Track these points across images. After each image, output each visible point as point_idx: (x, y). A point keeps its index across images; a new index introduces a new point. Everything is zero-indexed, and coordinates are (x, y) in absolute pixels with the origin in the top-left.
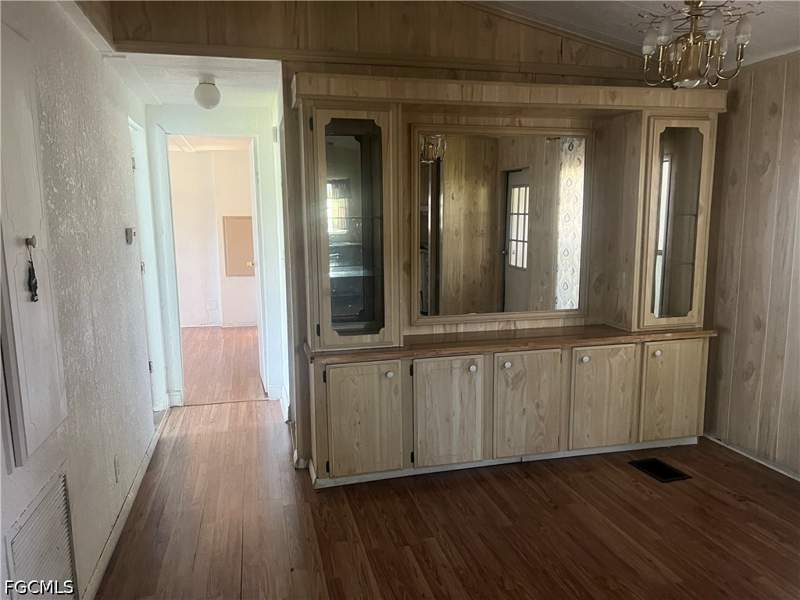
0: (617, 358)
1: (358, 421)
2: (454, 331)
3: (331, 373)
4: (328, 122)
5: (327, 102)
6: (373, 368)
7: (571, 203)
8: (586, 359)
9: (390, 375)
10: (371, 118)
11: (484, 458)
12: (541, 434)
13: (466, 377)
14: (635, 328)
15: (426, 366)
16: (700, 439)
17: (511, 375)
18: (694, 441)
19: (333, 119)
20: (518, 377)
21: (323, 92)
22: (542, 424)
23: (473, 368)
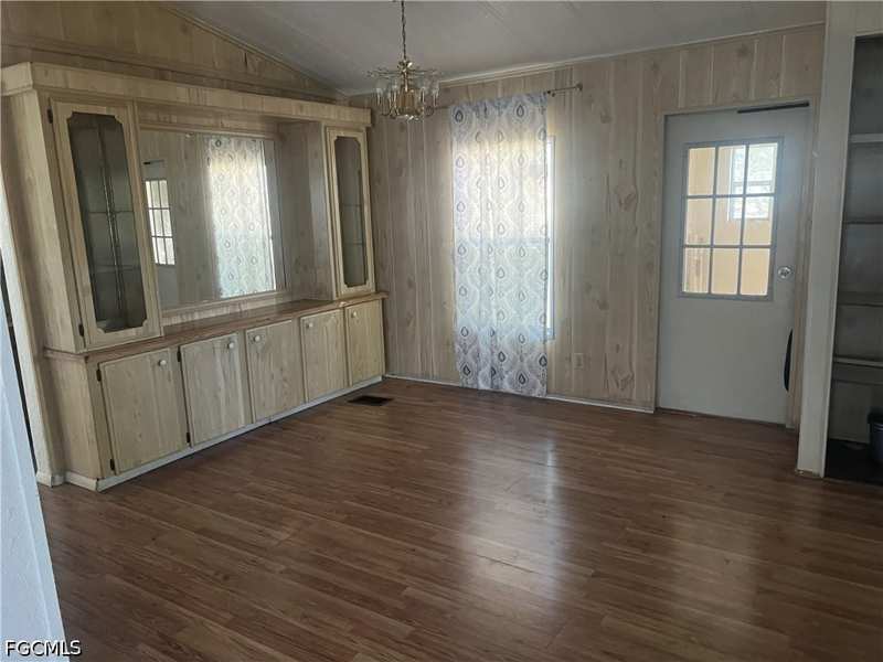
0: (330, 321)
1: (137, 412)
2: (190, 319)
3: (107, 369)
4: (69, 116)
5: (65, 95)
6: (146, 359)
7: (226, 198)
8: (311, 325)
9: (163, 362)
10: (112, 114)
11: (246, 423)
12: (286, 393)
13: (226, 354)
14: (335, 298)
15: (192, 350)
16: (383, 377)
17: (260, 348)
18: (380, 379)
19: (74, 113)
20: (266, 348)
21: (61, 84)
22: (286, 385)
23: (231, 346)
